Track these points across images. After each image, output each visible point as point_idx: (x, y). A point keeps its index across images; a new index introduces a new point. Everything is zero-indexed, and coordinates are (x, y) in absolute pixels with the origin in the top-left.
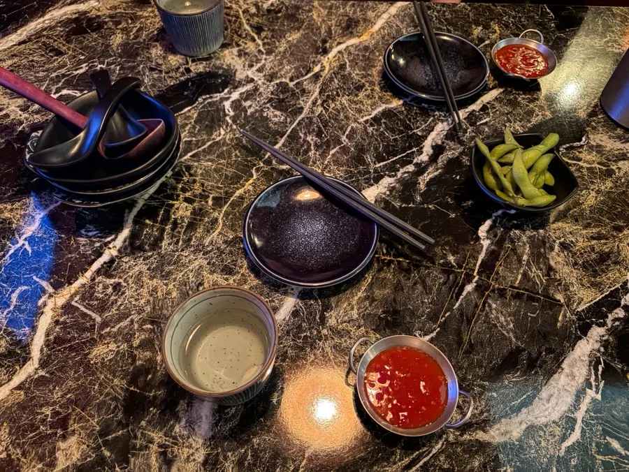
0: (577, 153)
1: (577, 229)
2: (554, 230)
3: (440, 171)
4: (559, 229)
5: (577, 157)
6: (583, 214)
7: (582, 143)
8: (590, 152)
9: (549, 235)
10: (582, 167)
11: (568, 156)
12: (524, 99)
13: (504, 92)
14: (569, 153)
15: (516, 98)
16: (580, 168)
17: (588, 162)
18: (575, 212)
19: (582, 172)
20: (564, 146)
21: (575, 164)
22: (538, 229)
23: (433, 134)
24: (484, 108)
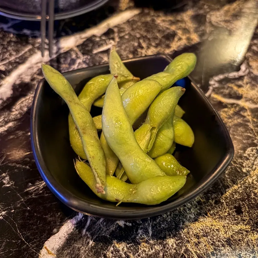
0: (235, 88)
1: (239, 232)
2: (197, 236)
3: (10, 124)
4: (206, 235)
5: (235, 93)
6: (249, 196)
7: (241, 73)
8: (253, 85)
9: (187, 250)
10: (243, 109)
11: (222, 93)
12: (164, 21)
13: (139, 14)
14: (224, 88)
15: (153, 21)
16: (240, 111)
17: (251, 100)
18: (236, 192)
19: (244, 117)
20: (217, 78)
21: (232, 104)
22: (164, 238)
23: (22, 69)
24: (109, 33)
